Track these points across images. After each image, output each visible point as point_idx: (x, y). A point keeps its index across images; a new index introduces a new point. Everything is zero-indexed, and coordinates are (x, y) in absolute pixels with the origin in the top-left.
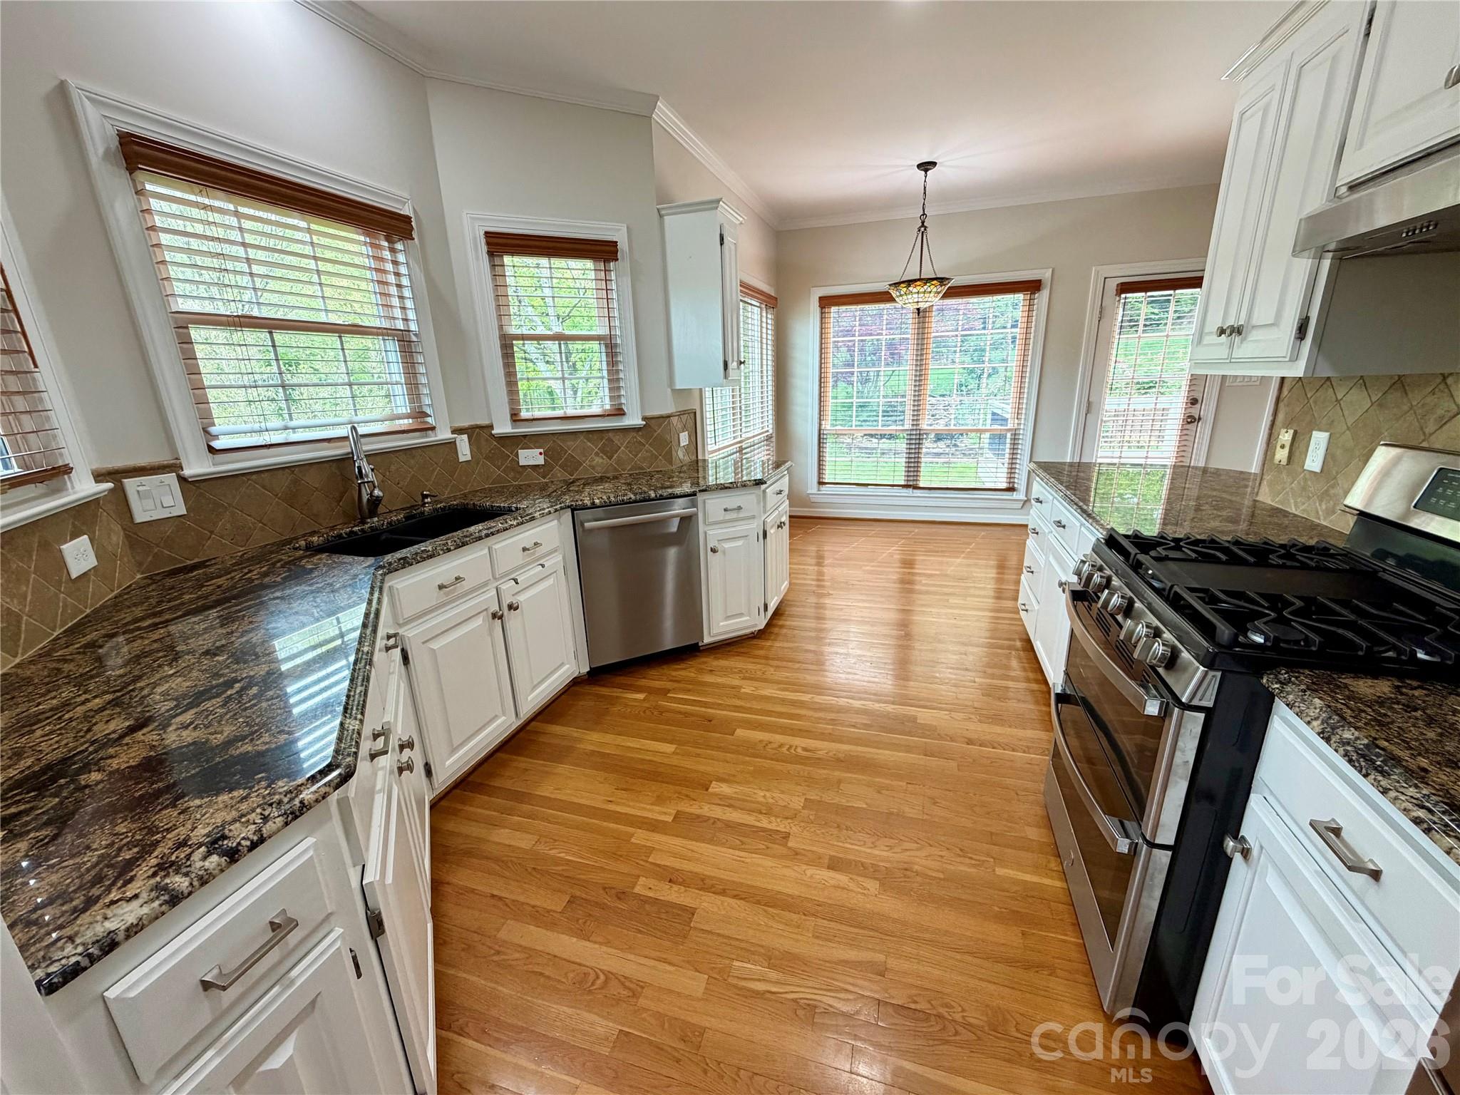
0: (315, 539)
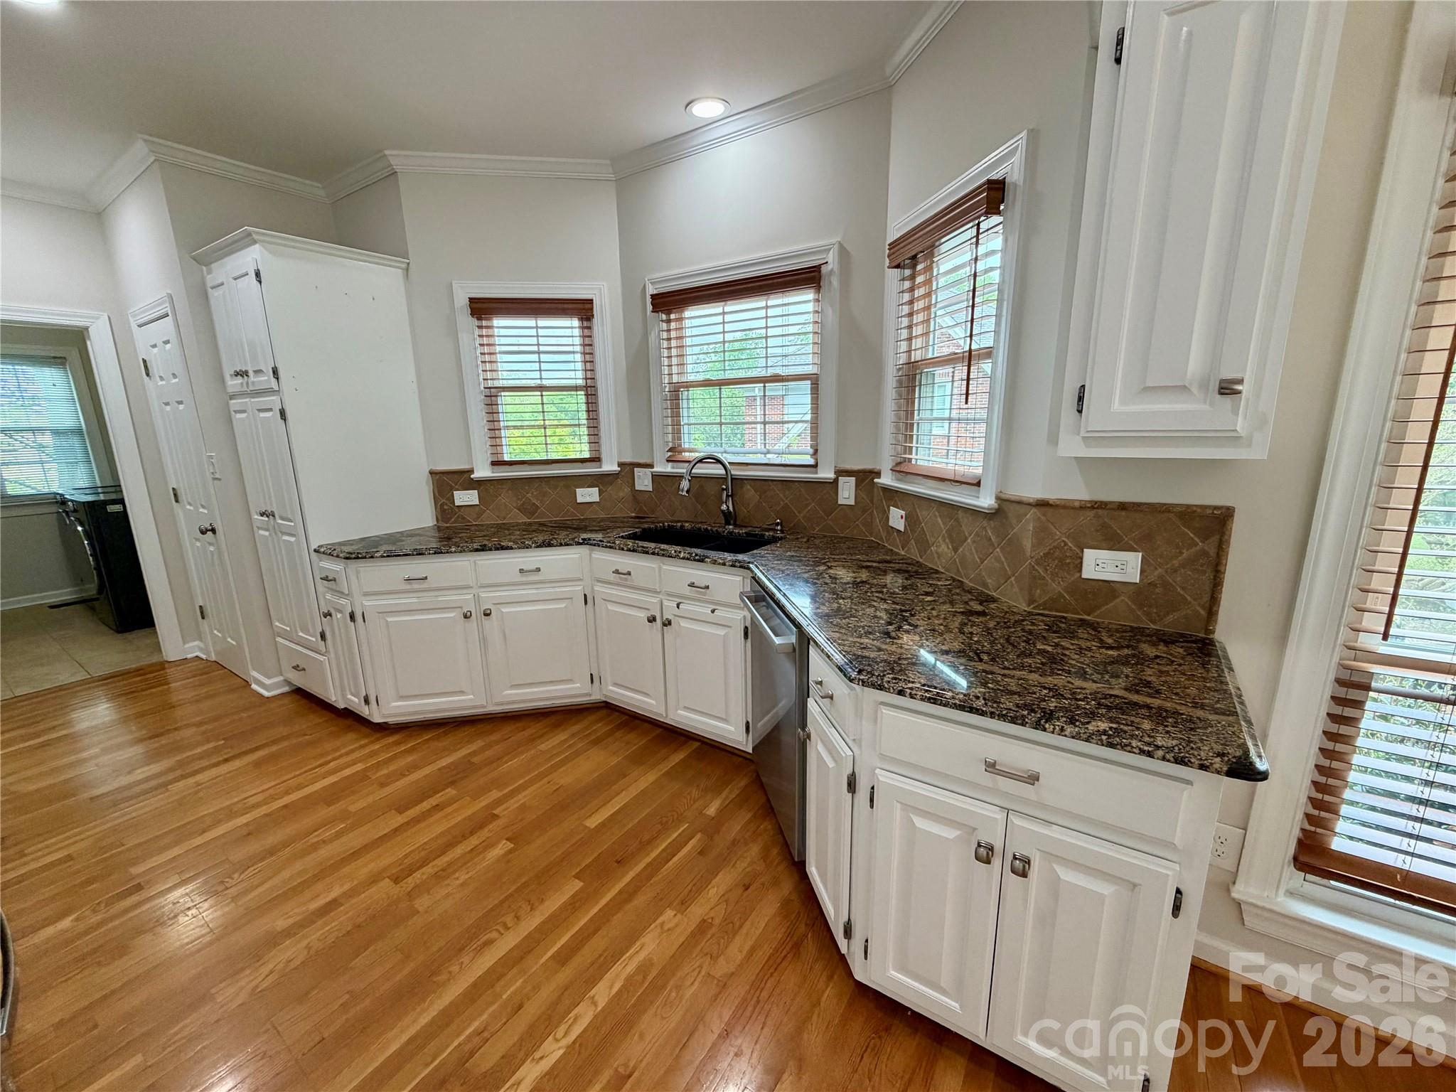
0: (687, 524)
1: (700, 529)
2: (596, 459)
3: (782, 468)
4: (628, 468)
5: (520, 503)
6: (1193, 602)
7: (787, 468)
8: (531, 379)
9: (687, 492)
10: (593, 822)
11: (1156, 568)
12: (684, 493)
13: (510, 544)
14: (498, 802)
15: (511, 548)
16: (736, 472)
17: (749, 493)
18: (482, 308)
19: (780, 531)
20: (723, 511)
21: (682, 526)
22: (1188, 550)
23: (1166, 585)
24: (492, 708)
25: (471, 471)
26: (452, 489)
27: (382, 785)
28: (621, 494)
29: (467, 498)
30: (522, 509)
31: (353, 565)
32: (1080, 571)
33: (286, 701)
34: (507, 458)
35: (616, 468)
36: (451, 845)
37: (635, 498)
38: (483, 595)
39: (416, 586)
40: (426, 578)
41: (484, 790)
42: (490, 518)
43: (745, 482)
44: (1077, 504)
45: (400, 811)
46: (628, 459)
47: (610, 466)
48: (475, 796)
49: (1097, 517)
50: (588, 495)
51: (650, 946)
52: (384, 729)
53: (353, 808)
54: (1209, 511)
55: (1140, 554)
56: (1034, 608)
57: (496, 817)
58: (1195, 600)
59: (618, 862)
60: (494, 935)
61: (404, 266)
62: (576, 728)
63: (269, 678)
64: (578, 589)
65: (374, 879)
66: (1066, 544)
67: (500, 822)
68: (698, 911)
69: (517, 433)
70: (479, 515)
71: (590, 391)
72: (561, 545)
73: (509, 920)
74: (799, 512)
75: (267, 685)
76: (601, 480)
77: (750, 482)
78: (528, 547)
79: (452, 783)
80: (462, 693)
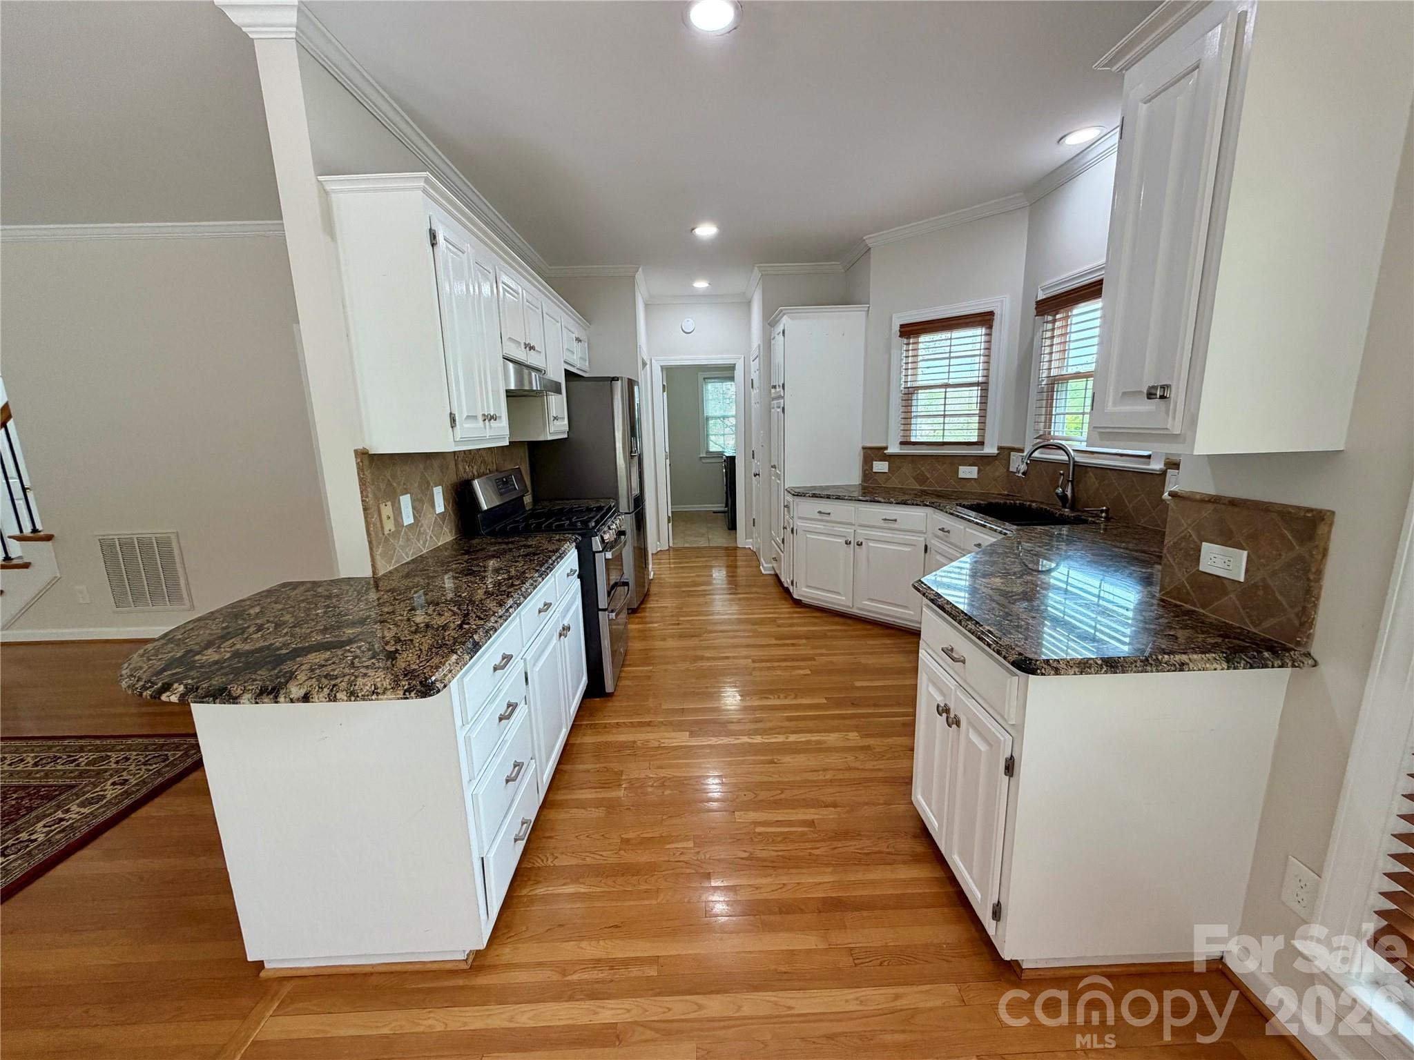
0: (1034, 504)
1: (1042, 508)
2: (980, 443)
3: (1118, 457)
4: (1005, 452)
5: (915, 474)
6: (1290, 610)
7: (1124, 458)
8: (941, 379)
9: (1023, 473)
10: (858, 684)
11: (1258, 569)
12: (1020, 475)
13: (880, 499)
14: (822, 655)
15: (880, 502)
16: (1080, 459)
17: (1092, 480)
18: (910, 331)
19: (1105, 518)
20: (1057, 494)
21: (1030, 506)
22: (1286, 553)
23: (1266, 587)
24: (855, 611)
25: (886, 448)
26: (873, 460)
27: (779, 626)
28: (997, 474)
29: (880, 467)
30: (916, 478)
31: (797, 499)
32: (1198, 564)
33: (770, 577)
34: (913, 439)
35: (995, 451)
36: (785, 660)
37: (1008, 476)
38: (859, 531)
39: (825, 517)
40: (829, 514)
41: (820, 647)
42: (895, 483)
43: (1089, 469)
44: (1198, 497)
45: (776, 639)
46: (1005, 444)
47: (990, 449)
48: (812, 648)
49: (1215, 510)
50: (968, 472)
51: (832, 738)
52: (798, 603)
53: (760, 630)
54: (1302, 514)
55: (1245, 553)
56: (1163, 595)
57: (815, 660)
58: (1291, 607)
59: (853, 704)
60: (772, 697)
61: (867, 309)
62: (898, 641)
63: (766, 563)
64: (920, 540)
65: (746, 657)
66: (1191, 536)
67: (814, 663)
68: (870, 741)
69: (924, 420)
70: (887, 480)
71: (984, 386)
72: (913, 504)
73: (782, 696)
74: (1130, 502)
75: (766, 568)
76: (982, 461)
77: (1093, 469)
78: (891, 503)
79: (807, 638)
80: (838, 593)
